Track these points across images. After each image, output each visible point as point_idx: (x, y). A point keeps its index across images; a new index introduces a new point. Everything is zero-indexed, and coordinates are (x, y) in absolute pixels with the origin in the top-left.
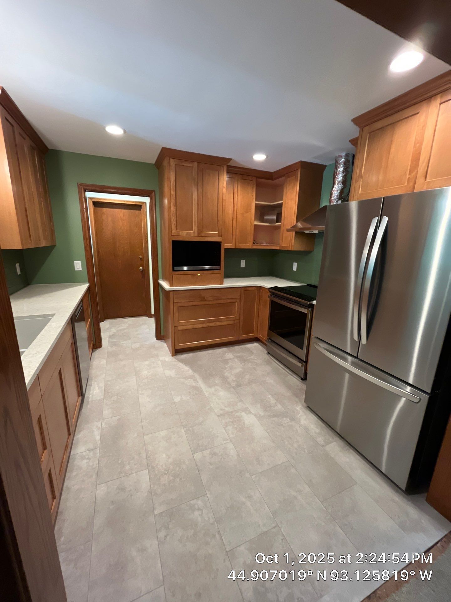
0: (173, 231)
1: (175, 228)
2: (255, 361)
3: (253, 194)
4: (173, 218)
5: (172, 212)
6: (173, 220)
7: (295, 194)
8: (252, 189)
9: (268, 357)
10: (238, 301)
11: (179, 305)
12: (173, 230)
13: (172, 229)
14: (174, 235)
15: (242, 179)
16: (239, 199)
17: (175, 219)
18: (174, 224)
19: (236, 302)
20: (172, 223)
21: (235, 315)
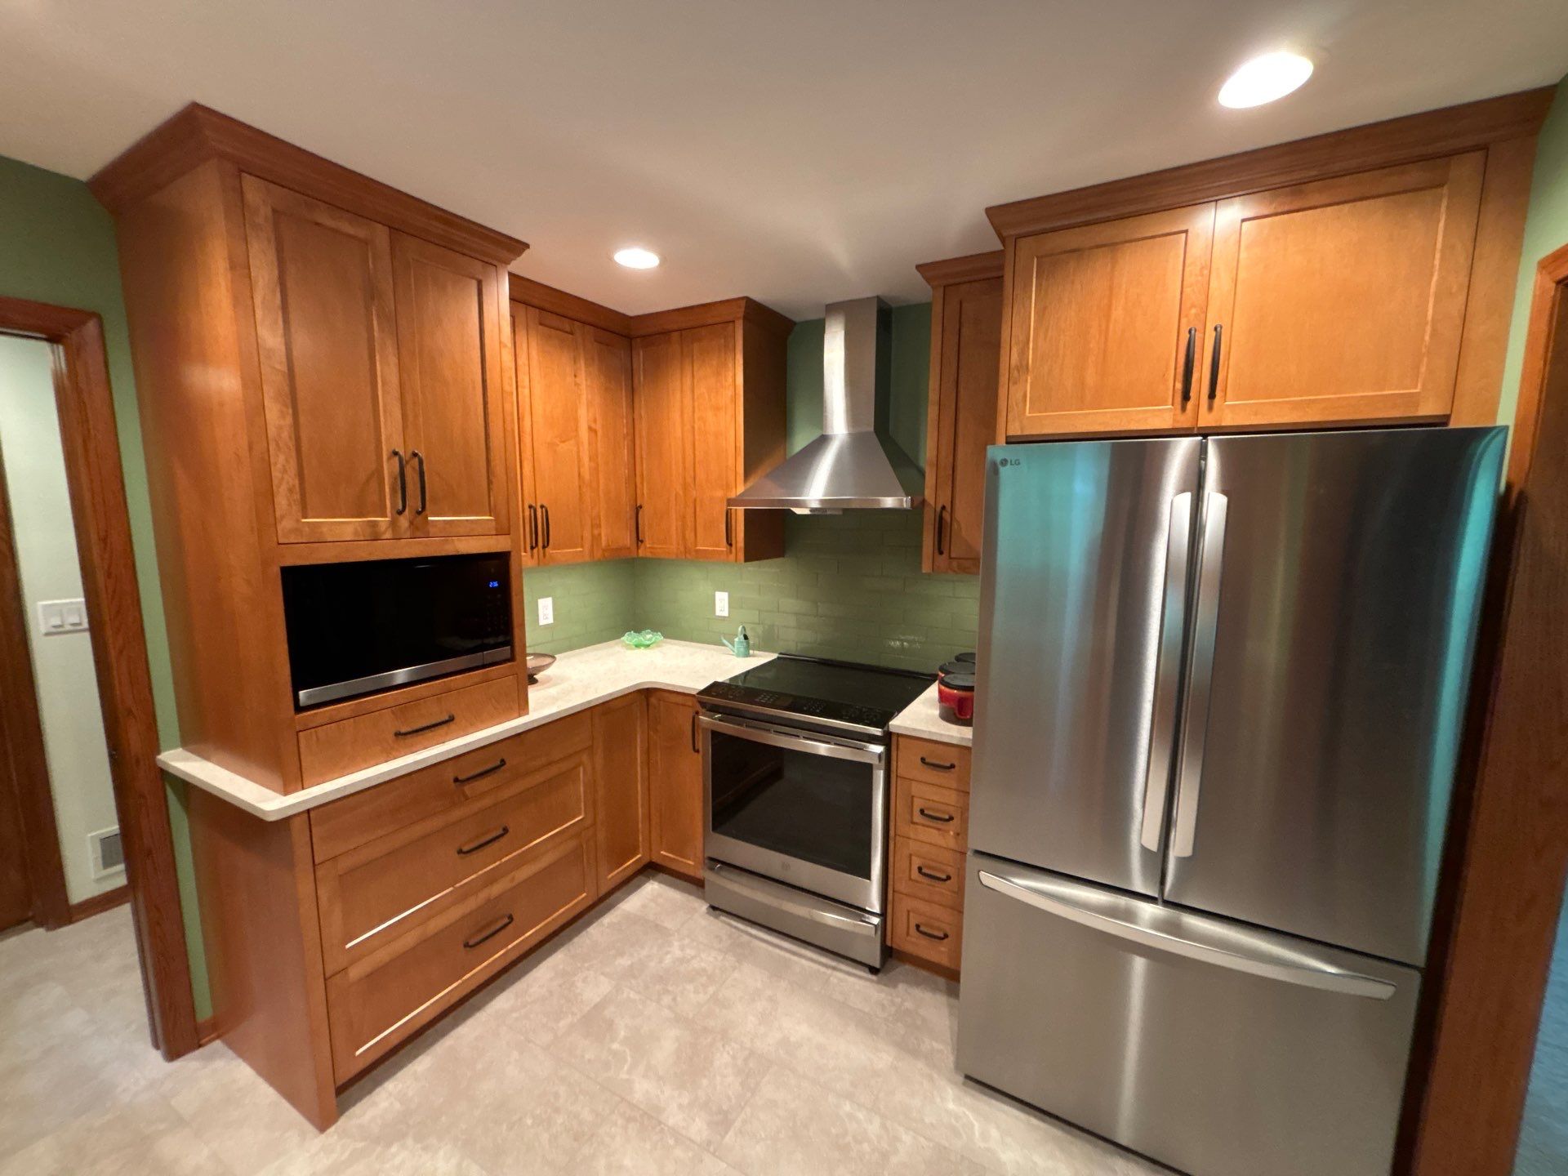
0: (286, 525)
1: (296, 508)
2: (695, 964)
3: (578, 380)
4: (282, 458)
5: (272, 431)
6: (285, 471)
7: (730, 393)
8: (575, 362)
9: (722, 926)
10: (585, 758)
11: (345, 864)
12: (282, 517)
13: (278, 514)
14: (292, 540)
15: (541, 324)
16: (538, 389)
17: (293, 464)
18: (291, 490)
19: (580, 766)
20: (275, 482)
21: (579, 814)
